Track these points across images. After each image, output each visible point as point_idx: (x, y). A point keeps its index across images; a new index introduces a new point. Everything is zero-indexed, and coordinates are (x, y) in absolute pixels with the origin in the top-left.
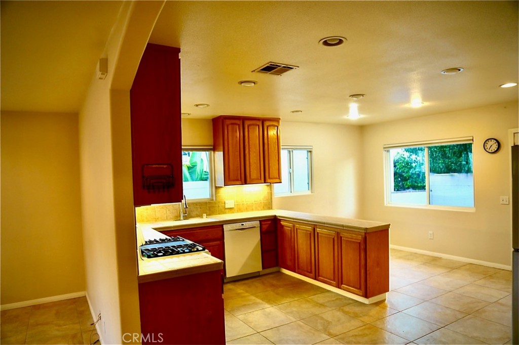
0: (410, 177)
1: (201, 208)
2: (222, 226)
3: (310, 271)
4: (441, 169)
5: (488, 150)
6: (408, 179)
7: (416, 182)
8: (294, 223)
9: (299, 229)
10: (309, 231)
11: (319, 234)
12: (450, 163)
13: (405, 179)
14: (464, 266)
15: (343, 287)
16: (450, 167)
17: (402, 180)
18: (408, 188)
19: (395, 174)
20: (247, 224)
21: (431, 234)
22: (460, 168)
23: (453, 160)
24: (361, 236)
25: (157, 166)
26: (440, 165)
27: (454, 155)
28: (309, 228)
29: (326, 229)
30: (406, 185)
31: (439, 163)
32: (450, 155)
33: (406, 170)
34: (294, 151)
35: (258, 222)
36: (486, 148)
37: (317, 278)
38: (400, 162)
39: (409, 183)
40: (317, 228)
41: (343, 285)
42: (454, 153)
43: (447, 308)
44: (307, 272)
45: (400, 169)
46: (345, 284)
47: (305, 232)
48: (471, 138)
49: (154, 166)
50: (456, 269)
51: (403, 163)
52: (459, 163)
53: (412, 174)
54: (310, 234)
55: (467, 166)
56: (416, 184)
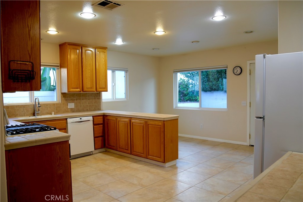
0: (188, 94)
1: (50, 108)
2: (66, 119)
3: (127, 149)
4: (207, 89)
5: (235, 73)
6: (187, 95)
7: (191, 97)
8: (116, 117)
9: (120, 121)
10: (127, 122)
11: (134, 124)
12: (212, 85)
13: (185, 95)
14: (221, 144)
15: (149, 157)
16: (212, 88)
17: (183, 96)
18: (187, 101)
19: (179, 91)
20: (84, 119)
21: (202, 126)
22: (218, 88)
23: (214, 83)
24: (161, 123)
25: (21, 62)
26: (206, 86)
27: (214, 80)
28: (127, 120)
29: (138, 120)
30: (185, 99)
31: (206, 85)
32: (212, 80)
33: (186, 89)
34: (116, 71)
35: (91, 118)
36: (234, 72)
37: (132, 153)
38: (182, 84)
39: (187, 98)
40: (132, 119)
41: (149, 156)
42: (215, 79)
43: (213, 166)
44: (125, 149)
45: (182, 89)
46: (150, 155)
47: (124, 122)
48: (226, 66)
49: (19, 62)
50: (217, 146)
51: (184, 85)
52: (217, 85)
53: (190, 92)
54: (128, 124)
55: (222, 86)
56: (192, 98)
